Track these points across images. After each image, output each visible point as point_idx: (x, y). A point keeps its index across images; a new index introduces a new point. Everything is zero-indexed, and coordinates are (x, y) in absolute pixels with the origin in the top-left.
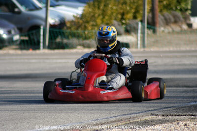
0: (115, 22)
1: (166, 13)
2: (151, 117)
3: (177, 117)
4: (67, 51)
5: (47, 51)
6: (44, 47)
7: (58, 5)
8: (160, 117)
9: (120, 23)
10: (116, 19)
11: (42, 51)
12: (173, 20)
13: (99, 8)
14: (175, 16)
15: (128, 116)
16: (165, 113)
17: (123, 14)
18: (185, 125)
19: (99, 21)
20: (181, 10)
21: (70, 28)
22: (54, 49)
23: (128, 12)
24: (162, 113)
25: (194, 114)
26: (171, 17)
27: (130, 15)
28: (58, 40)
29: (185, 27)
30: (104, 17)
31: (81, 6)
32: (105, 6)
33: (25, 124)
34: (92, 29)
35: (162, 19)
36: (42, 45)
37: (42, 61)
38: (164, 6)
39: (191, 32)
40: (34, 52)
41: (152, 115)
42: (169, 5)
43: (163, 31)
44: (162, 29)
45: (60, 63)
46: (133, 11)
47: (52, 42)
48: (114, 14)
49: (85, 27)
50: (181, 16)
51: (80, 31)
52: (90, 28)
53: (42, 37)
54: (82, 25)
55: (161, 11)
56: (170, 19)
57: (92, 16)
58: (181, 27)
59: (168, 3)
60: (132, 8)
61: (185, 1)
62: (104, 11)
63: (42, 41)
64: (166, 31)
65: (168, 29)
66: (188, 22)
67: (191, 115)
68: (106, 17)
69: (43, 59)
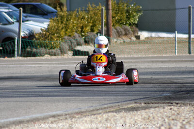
0: (76, 34)
1: (118, 27)
2: (135, 104)
3: (157, 105)
4: (37, 58)
5: (21, 58)
6: (18, 55)
7: (28, 21)
8: (143, 104)
9: (80, 35)
10: (76, 32)
11: (17, 58)
12: (124, 33)
13: (62, 22)
14: (125, 30)
16: (146, 102)
17: (82, 28)
18: (171, 109)
19: (62, 33)
20: (130, 24)
21: (39, 39)
22: (27, 56)
23: (86, 26)
24: (144, 102)
25: (171, 102)
26: (122, 30)
27: (88, 28)
28: (29, 49)
30: (66, 30)
32: (67, 20)
33: (33, 110)
34: (57, 40)
35: (115, 32)
36: (16, 52)
37: (18, 66)
38: (116, 21)
39: (139, 43)
40: (10, 59)
41: (136, 103)
42: (121, 20)
43: (116, 42)
44: (115, 40)
45: (35, 67)
46: (91, 25)
47: (25, 51)
48: (75, 28)
49: (51, 38)
50: (130, 29)
51: (47, 41)
52: (55, 39)
53: (16, 46)
54: (49, 36)
55: (114, 25)
56: (121, 32)
57: (57, 29)
58: (130, 39)
59: (119, 18)
60: (90, 22)
61: (133, 17)
62: (66, 25)
63: (16, 50)
64: (119, 42)
65: (120, 40)
66: (136, 34)
67: (169, 103)
68: (69, 30)
69: (19, 64)
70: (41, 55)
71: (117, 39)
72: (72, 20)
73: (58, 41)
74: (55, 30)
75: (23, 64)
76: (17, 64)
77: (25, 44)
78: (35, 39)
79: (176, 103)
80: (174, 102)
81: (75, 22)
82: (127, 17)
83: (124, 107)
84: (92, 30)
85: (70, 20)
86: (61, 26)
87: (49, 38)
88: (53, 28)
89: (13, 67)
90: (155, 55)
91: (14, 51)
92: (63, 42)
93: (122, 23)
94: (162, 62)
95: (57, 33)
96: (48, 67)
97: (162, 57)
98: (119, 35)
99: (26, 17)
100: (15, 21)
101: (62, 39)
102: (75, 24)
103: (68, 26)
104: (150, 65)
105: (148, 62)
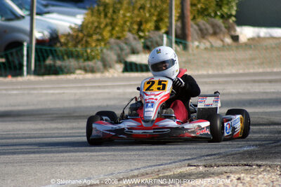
0: (129, 35)
1: (201, 21)
2: (188, 168)
3: (225, 169)
4: (61, 77)
5: (33, 78)
6: (29, 73)
7: (48, 13)
8: (201, 168)
9: (137, 37)
10: (130, 31)
11: (26, 78)
12: (211, 31)
13: (106, 16)
14: (213, 26)
15: (156, 169)
16: (208, 163)
17: (140, 24)
18: (239, 179)
19: (106, 34)
20: (222, 17)
21: (66, 44)
22: (43, 74)
23: (147, 21)
24: (204, 163)
25: (250, 163)
26: (208, 26)
27: (150, 25)
28: (49, 62)
29: (228, 40)
30: (113, 29)
31: (80, 14)
32: (114, 12)
33: (9, 182)
34: (96, 46)
35: (195, 30)
36: (25, 68)
37: (26, 92)
38: (198, 11)
39: (237, 48)
40: (14, 79)
41: (189, 165)
42: (206, 9)
43: (198, 47)
44: (196, 43)
45: (53, 94)
46: (155, 18)
47: (40, 65)
48: (128, 24)
49: (87, 42)
50: (223, 25)
51: (79, 48)
52: (94, 44)
53: (25, 58)
54: (82, 39)
55: (194, 18)
56: (207, 29)
57: (97, 27)
58: (222, 41)
59: (203, 7)
60: (154, 15)
61: (227, 4)
62: (113, 19)
63: (25, 63)
64: (202, 46)
65: (205, 44)
66: (233, 33)
67: (245, 165)
68: (117, 29)
69: (27, 89)
70: (70, 72)
71: (200, 42)
72: (121, 12)
73: (99, 48)
74: (93, 28)
75: (34, 89)
76: (24, 89)
77: (40, 54)
78: (58, 45)
79: (257, 165)
80: (255, 163)
81: (128, 14)
82: (217, 5)
83: (166, 174)
84: (157, 28)
85: (119, 10)
86: (104, 21)
87: (84, 42)
88: (89, 26)
89: (16, 95)
90: (261, 70)
91: (21, 66)
92: (107, 49)
93: (209, 15)
94: (270, 81)
95: (96, 34)
96: (75, 94)
97: (271, 73)
98: (203, 34)
99: (46, 6)
100: (27, 13)
101: (105, 44)
102: (127, 19)
103: (115, 22)
104: (249, 87)
105: (247, 82)
